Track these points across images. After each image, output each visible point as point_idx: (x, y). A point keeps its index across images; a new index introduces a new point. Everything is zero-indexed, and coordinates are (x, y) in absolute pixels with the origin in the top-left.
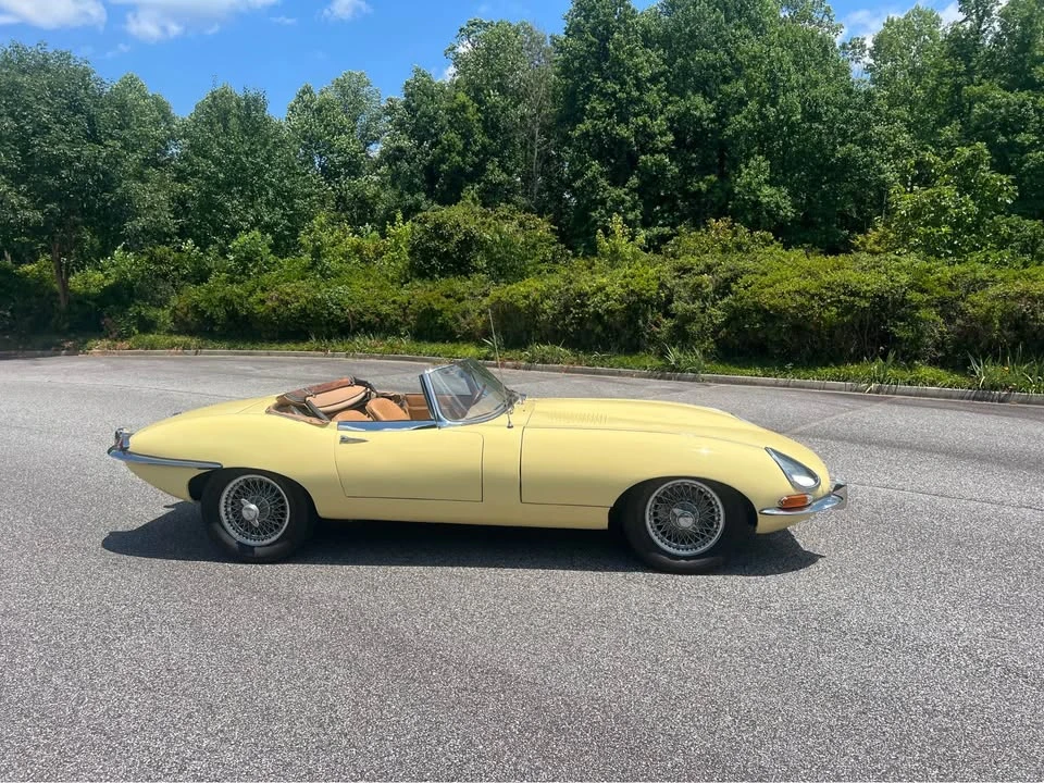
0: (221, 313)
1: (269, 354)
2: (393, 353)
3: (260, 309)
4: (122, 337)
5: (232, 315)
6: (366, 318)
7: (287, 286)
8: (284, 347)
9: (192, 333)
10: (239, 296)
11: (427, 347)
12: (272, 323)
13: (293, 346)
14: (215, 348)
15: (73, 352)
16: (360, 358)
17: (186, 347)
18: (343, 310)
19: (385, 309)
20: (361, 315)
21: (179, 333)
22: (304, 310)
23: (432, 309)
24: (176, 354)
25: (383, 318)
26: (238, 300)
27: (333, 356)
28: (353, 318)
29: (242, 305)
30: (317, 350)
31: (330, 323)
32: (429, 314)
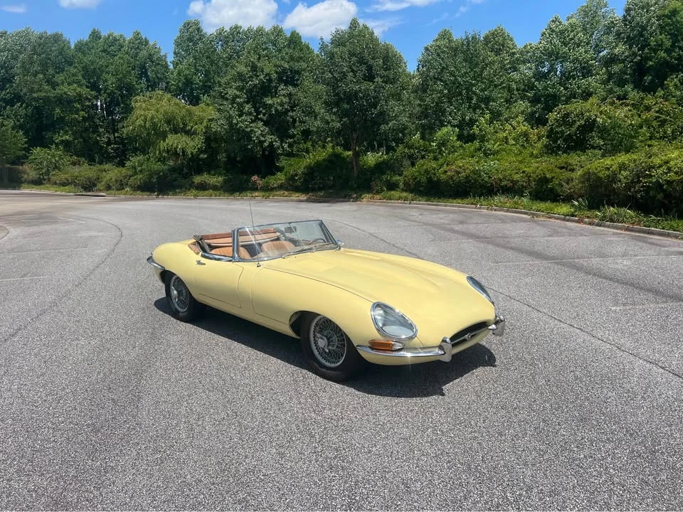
0: (424, 179)
1: (446, 206)
2: (514, 209)
3: (443, 177)
4: (378, 192)
5: (430, 180)
6: (503, 184)
7: (463, 163)
8: (455, 201)
9: (411, 192)
10: (434, 169)
11: (542, 205)
12: (450, 185)
13: (459, 201)
14: (419, 201)
15: (356, 200)
16: (495, 210)
17: (406, 199)
18: (490, 177)
19: (517, 177)
20: (501, 180)
21: (406, 191)
22: (467, 177)
23: (545, 177)
24: (400, 203)
25: (515, 182)
26: (433, 171)
27: (480, 208)
28: (496, 183)
29: (435, 174)
30: (472, 204)
31: (482, 186)
32: (544, 180)
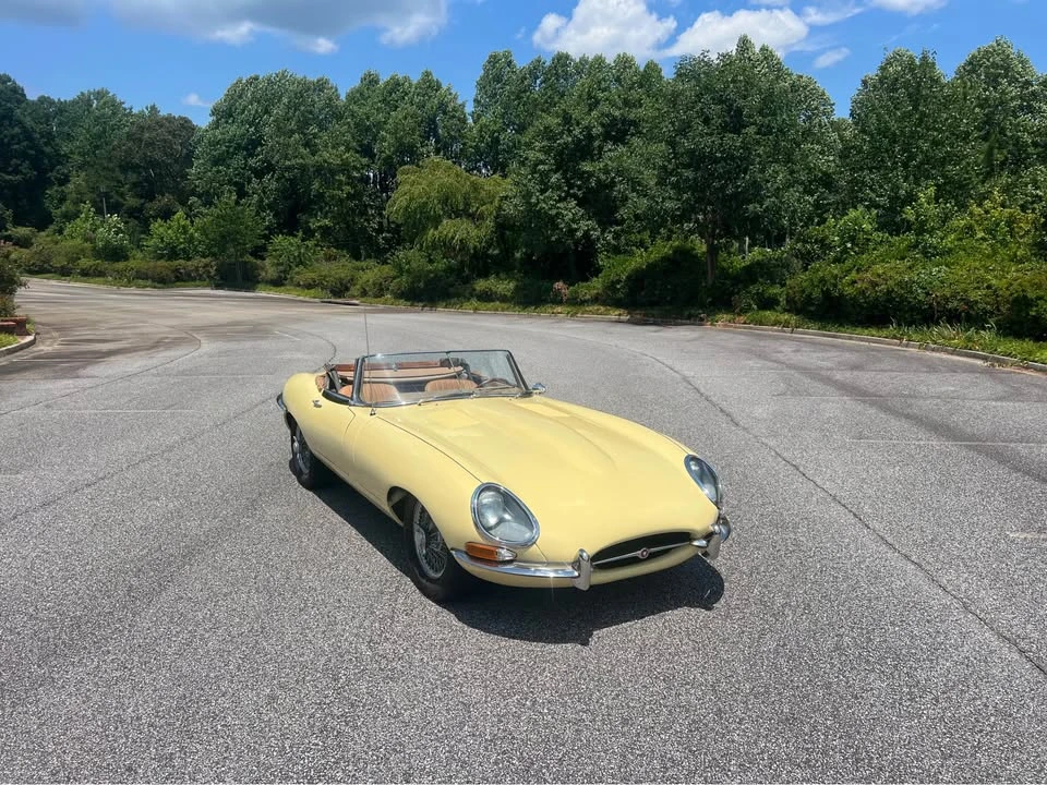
0: (817, 293)
1: (850, 339)
2: (966, 349)
3: (849, 291)
4: (743, 311)
5: (827, 294)
6: (950, 306)
7: (884, 269)
8: (866, 332)
9: (798, 312)
10: (835, 277)
11: (1015, 345)
12: (860, 305)
13: (874, 332)
14: (808, 328)
15: (701, 322)
16: (933, 350)
17: (786, 324)
18: (928, 294)
19: (974, 296)
20: (947, 300)
21: (789, 311)
22: (889, 292)
23: (1025, 297)
24: (776, 331)
25: (970, 304)
26: (833, 281)
27: (907, 346)
28: (938, 303)
29: (835, 286)
30: (895, 337)
31: (912, 309)
32: (1022, 302)
